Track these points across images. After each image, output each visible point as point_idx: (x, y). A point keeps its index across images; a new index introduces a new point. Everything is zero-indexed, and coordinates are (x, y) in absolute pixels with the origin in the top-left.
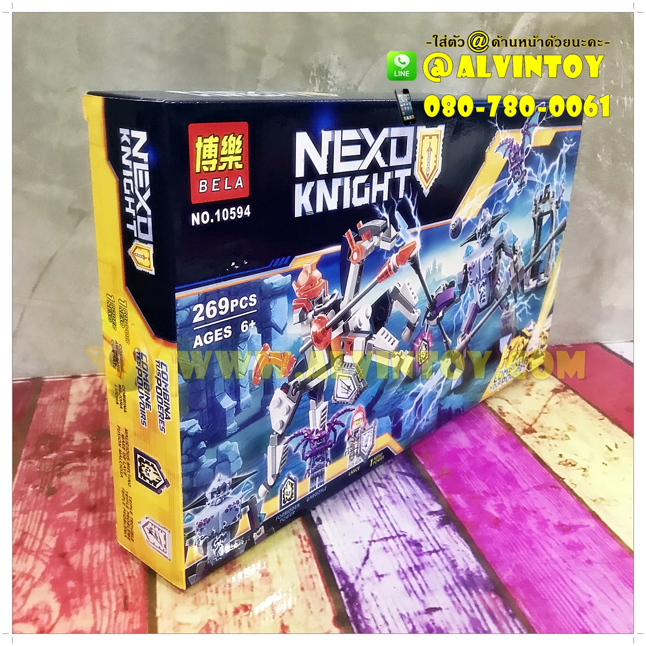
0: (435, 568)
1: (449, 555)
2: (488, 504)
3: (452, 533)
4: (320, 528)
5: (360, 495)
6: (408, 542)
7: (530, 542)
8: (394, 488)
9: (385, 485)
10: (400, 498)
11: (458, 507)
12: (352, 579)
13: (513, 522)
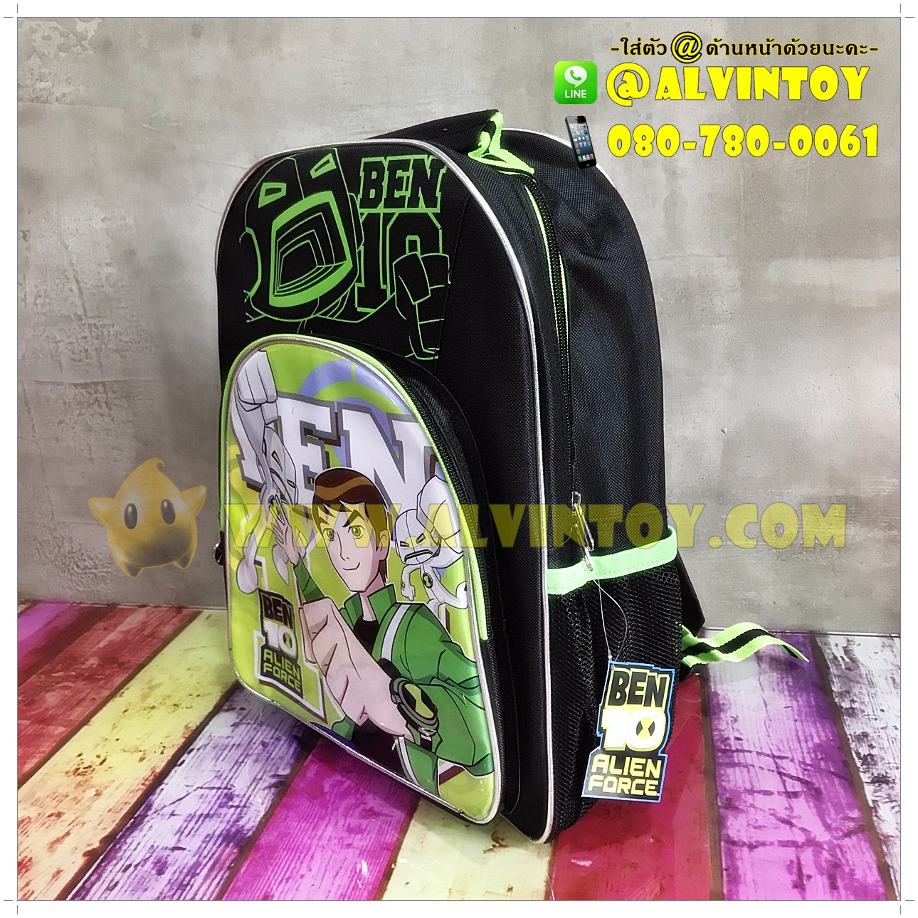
0: (220, 819)
1: (244, 812)
2: (332, 779)
3: (270, 795)
4: (174, 770)
5: (238, 748)
6: (226, 794)
7: (322, 818)
8: (272, 748)
9: (268, 744)
10: (266, 758)
11: (304, 776)
12: (150, 813)
13: (332, 800)
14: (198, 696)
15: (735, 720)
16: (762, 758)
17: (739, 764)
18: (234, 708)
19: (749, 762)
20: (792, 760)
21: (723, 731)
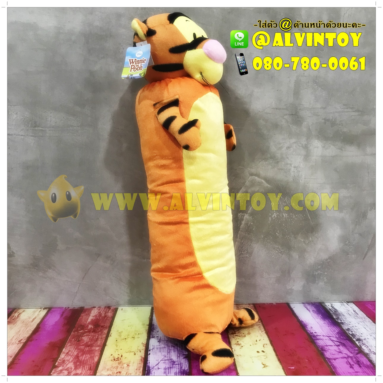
4: (148, 356)
5: (165, 348)
14: (139, 334)
15: (312, 328)
16: (324, 337)
17: (319, 339)
18: (155, 337)
19: (322, 338)
20: (333, 337)
21: (310, 331)
